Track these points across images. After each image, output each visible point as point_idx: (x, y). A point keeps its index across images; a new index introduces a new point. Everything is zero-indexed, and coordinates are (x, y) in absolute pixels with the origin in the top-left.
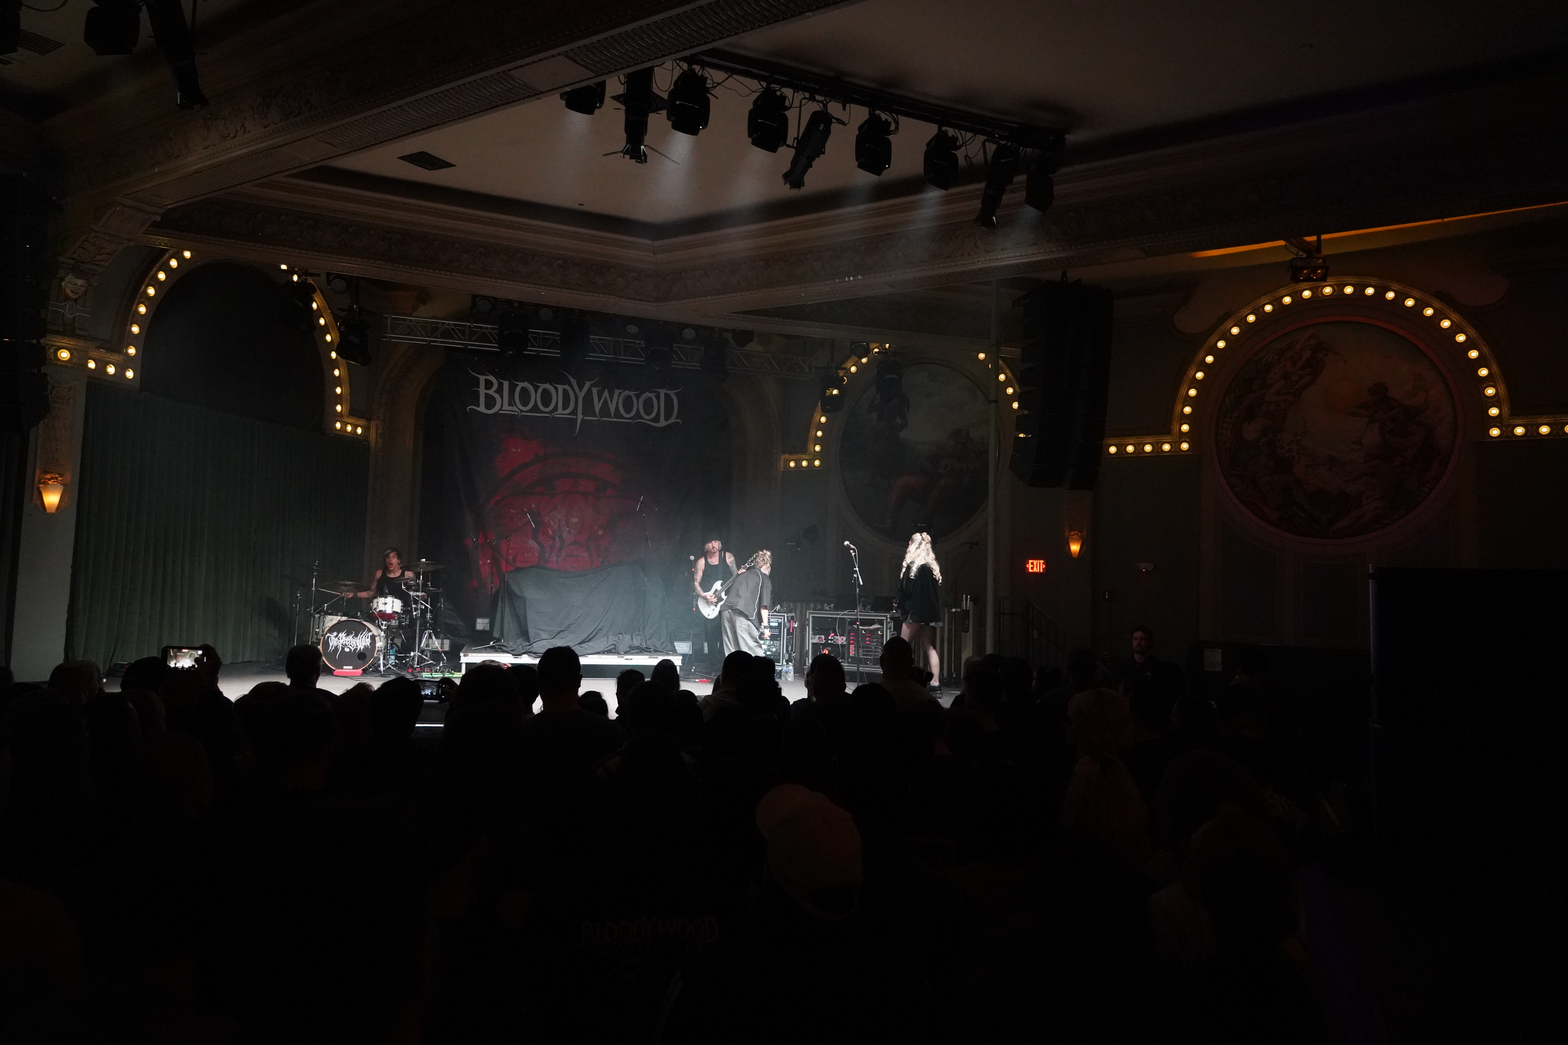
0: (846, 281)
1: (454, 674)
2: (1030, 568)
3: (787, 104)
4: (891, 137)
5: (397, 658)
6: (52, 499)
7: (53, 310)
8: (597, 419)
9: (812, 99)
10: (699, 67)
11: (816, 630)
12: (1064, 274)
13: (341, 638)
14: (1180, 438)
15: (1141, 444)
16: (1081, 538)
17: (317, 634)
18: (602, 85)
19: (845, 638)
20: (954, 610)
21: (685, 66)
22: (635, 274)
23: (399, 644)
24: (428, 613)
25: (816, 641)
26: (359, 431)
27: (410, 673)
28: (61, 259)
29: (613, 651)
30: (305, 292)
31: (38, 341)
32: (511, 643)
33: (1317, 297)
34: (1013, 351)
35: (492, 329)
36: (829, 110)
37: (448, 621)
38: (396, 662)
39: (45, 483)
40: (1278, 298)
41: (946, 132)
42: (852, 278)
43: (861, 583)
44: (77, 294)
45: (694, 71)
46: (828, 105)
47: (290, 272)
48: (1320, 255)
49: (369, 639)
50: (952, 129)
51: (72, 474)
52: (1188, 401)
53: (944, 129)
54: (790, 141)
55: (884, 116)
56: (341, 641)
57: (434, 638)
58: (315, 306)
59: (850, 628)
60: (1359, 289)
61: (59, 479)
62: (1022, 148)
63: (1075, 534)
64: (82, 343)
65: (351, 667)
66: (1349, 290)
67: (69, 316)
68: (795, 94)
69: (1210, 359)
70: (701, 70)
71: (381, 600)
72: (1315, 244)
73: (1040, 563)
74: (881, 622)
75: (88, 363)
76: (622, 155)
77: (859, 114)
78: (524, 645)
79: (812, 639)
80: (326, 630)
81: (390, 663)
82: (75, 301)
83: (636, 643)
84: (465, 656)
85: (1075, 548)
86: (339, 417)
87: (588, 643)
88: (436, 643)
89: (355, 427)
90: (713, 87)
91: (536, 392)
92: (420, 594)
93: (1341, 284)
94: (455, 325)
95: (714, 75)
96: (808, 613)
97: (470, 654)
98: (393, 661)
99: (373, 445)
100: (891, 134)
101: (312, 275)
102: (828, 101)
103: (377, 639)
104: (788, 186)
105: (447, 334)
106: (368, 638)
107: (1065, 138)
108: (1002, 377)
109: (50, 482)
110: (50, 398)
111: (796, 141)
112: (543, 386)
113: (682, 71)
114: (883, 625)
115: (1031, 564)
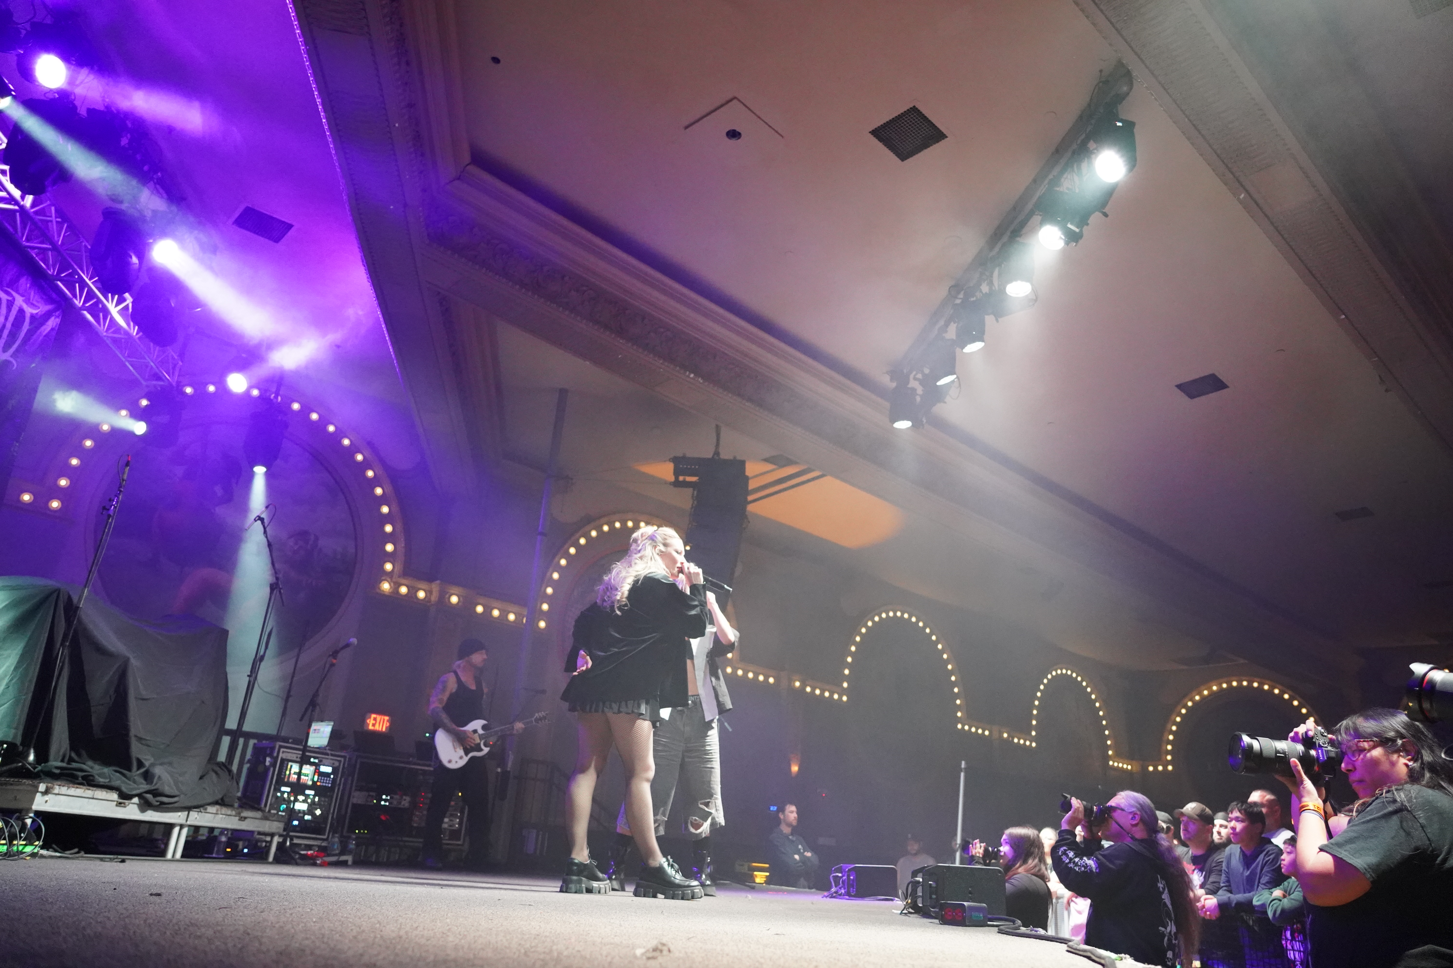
2: (371, 725)
52: (551, 582)
69: (572, 550)
73: (384, 719)
115: (374, 720)
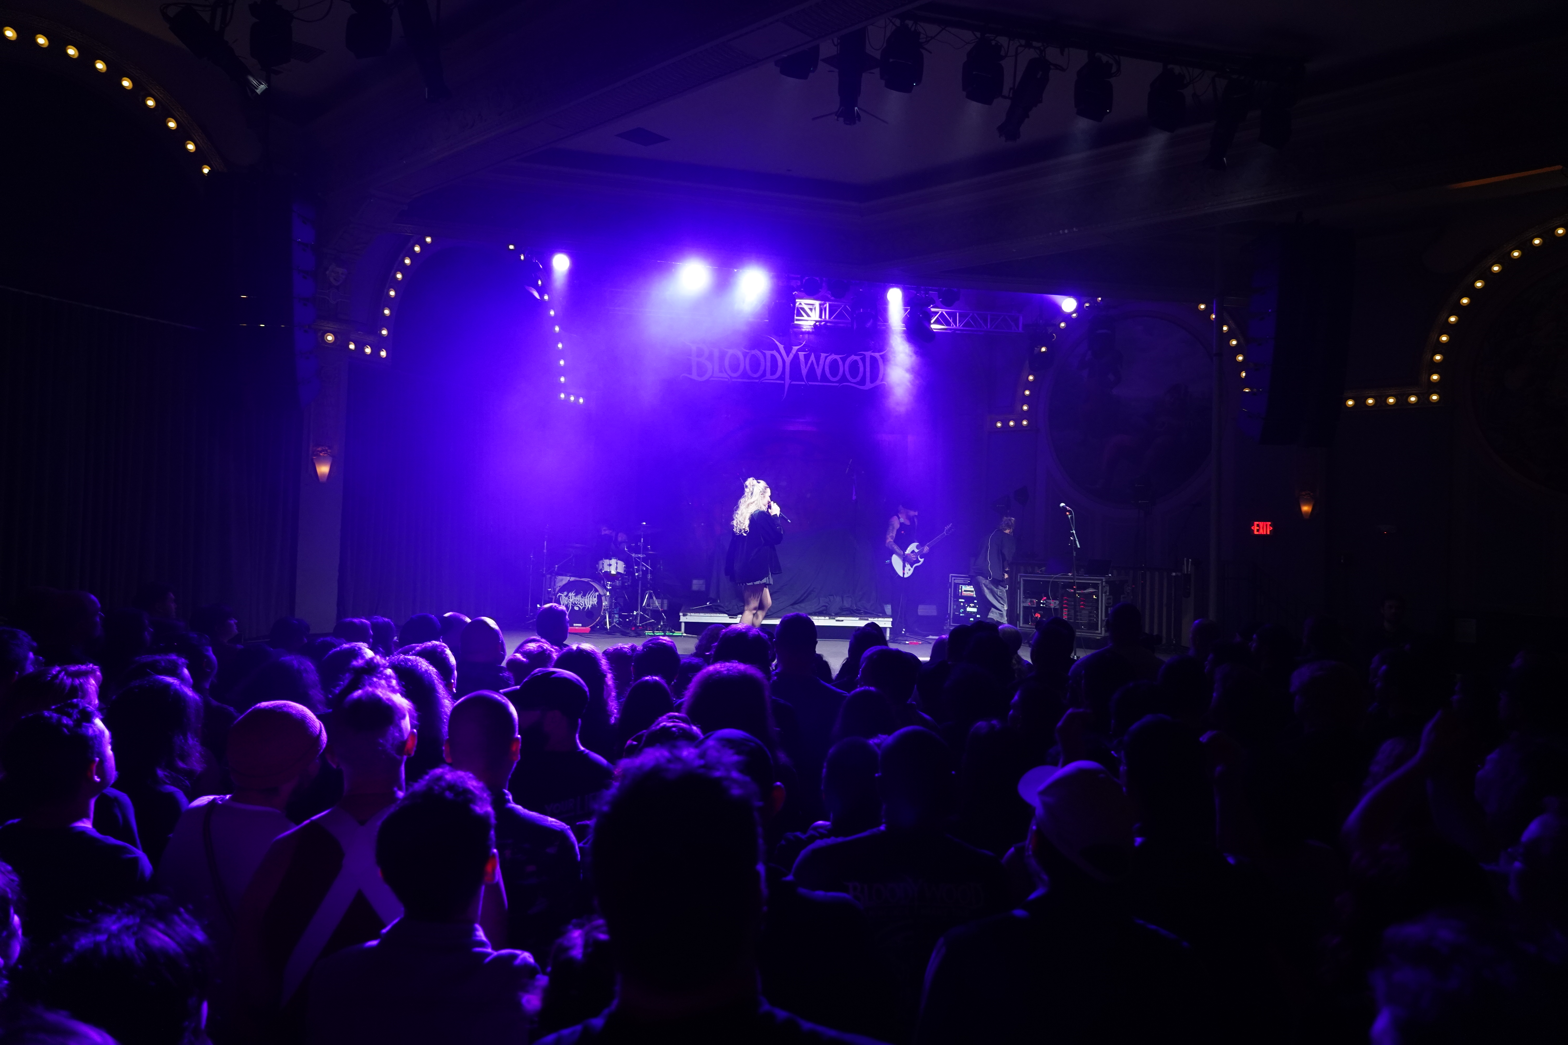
0: (1060, 234)
1: (674, 633)
2: (1256, 530)
3: (1003, 53)
4: (1112, 80)
5: (621, 616)
6: (323, 469)
7: (320, 297)
9: (1029, 45)
10: (913, 22)
11: (1028, 593)
12: (1300, 215)
13: (570, 598)
14: (1429, 388)
15: (1383, 396)
16: (1313, 498)
17: (549, 592)
18: (816, 49)
19: (1057, 602)
20: (1174, 574)
21: (898, 22)
22: (842, 237)
23: (622, 604)
24: (648, 574)
25: (1027, 604)
26: (582, 400)
27: (633, 631)
28: (325, 250)
29: (825, 612)
30: (531, 270)
31: (309, 326)
32: (727, 604)
34: (1237, 301)
36: (1047, 57)
37: (666, 582)
38: (619, 621)
39: (318, 455)
40: (1549, 230)
41: (1172, 70)
42: (1066, 231)
43: (1079, 546)
44: (339, 281)
45: (907, 26)
46: (1046, 50)
47: (518, 251)
49: (596, 599)
50: (1178, 67)
51: (339, 447)
52: (1439, 348)
53: (1170, 66)
54: (1006, 91)
55: (1105, 58)
56: (571, 600)
57: (654, 598)
58: (540, 283)
59: (1063, 591)
61: (328, 451)
63: (1306, 494)
64: (344, 327)
65: (580, 625)
67: (333, 302)
68: (1011, 42)
69: (1465, 301)
70: (914, 26)
71: (607, 562)
73: (1267, 525)
74: (1095, 586)
75: (349, 344)
76: (836, 117)
77: (1078, 58)
78: (739, 606)
79: (1023, 602)
80: (557, 590)
81: (615, 621)
82: (338, 288)
83: (847, 605)
84: (684, 615)
85: (1306, 509)
86: (563, 388)
87: (799, 604)
88: (656, 602)
89: (577, 397)
90: (926, 42)
92: (641, 556)
95: (927, 29)
96: (1019, 576)
97: (689, 614)
98: (617, 619)
99: (594, 413)
100: (1112, 77)
102: (1045, 47)
103: (603, 598)
104: (1003, 138)
106: (595, 597)
107: (1305, 67)
108: (1225, 328)
109: (321, 454)
110: (321, 378)
111: (1012, 91)
113: (895, 28)
114: (1098, 589)
115: (1257, 526)
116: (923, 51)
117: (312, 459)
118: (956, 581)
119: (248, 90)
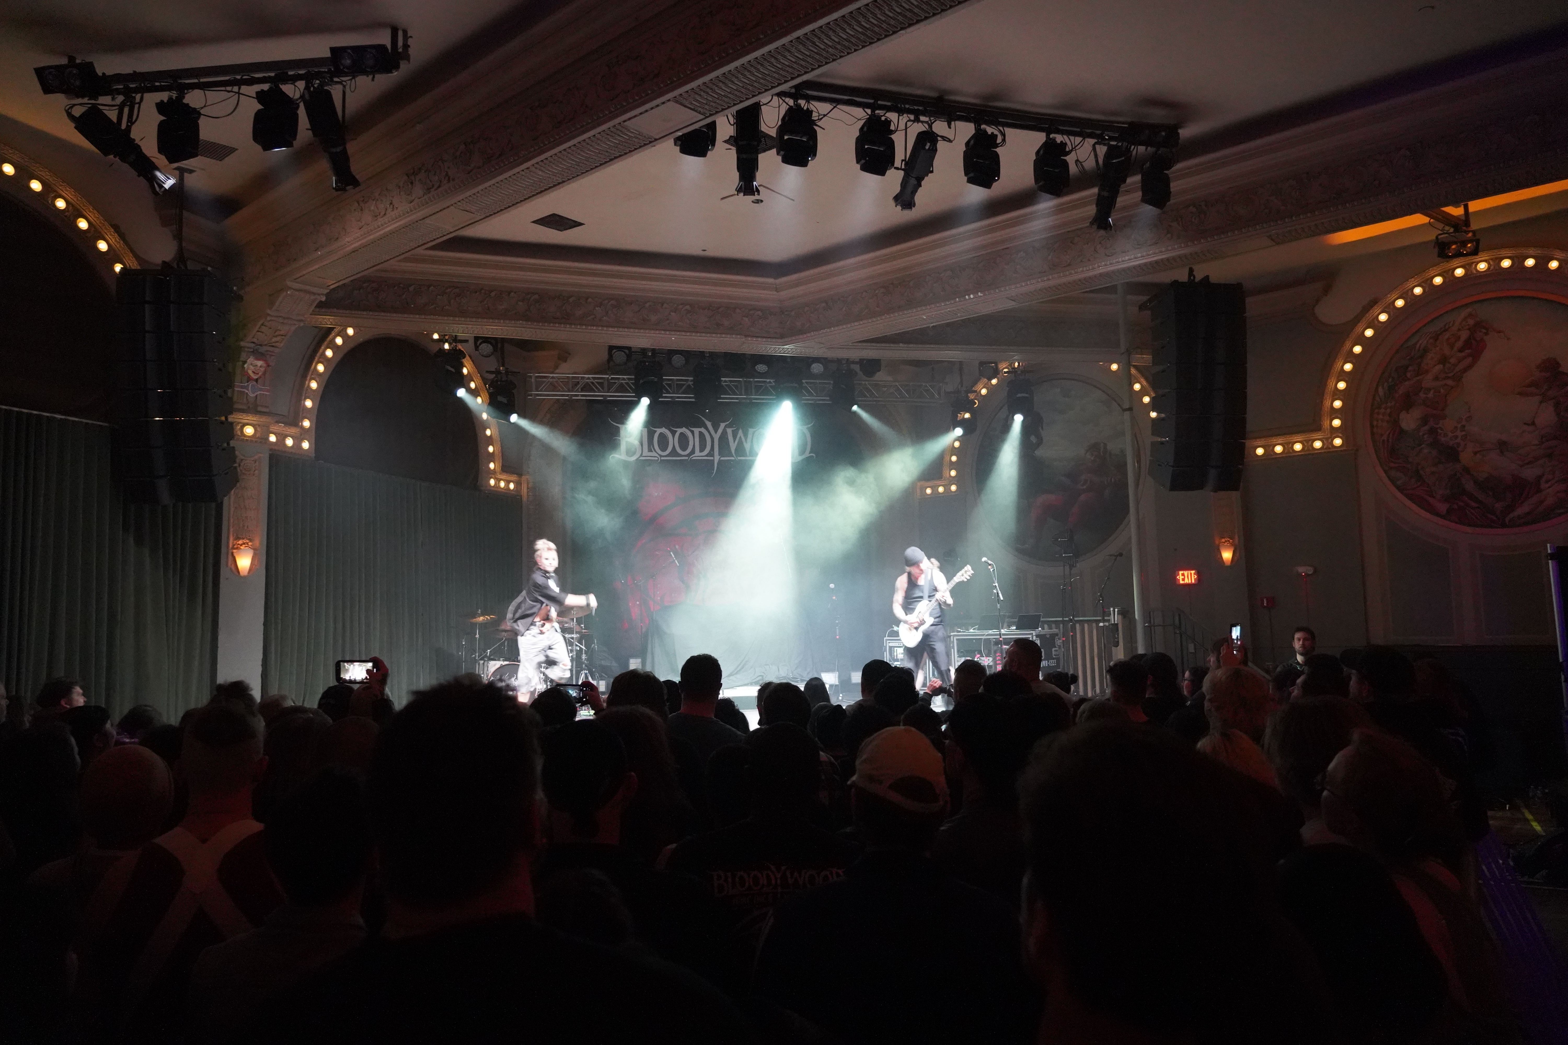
0: (967, 300)
2: (1181, 580)
3: (892, 128)
4: (998, 150)
6: (244, 562)
7: (238, 391)
8: (733, 458)
9: (917, 120)
10: (804, 102)
11: (962, 652)
12: (1191, 271)
14: (1332, 433)
15: (1290, 443)
16: (1232, 545)
18: (712, 126)
19: (991, 659)
20: (1102, 624)
21: (791, 102)
22: (759, 313)
26: (512, 486)
28: (242, 344)
30: (456, 357)
31: (226, 418)
33: (1472, 277)
34: (1145, 359)
35: (629, 379)
36: (934, 129)
37: (603, 663)
39: (238, 549)
40: (1428, 280)
41: (1054, 139)
42: (972, 296)
43: (1002, 598)
44: (258, 374)
45: (800, 105)
46: (933, 125)
47: (442, 340)
48: (1470, 229)
50: (1060, 136)
51: (260, 539)
52: (1337, 394)
53: (1052, 136)
54: (898, 163)
55: (990, 130)
58: (465, 371)
59: (996, 648)
60: (1518, 261)
61: (250, 544)
62: (1133, 147)
63: (1226, 541)
64: (264, 419)
66: (1506, 263)
67: (252, 395)
68: (900, 118)
69: (1357, 349)
70: (806, 104)
72: (1463, 218)
73: (1191, 574)
75: (269, 436)
76: (736, 192)
77: (965, 130)
79: (958, 661)
80: (490, 674)
82: (257, 380)
83: (783, 673)
85: (1227, 555)
86: (493, 473)
87: (736, 676)
89: (508, 482)
90: (818, 119)
91: (673, 436)
93: (1496, 258)
94: (594, 378)
95: (819, 108)
99: (525, 499)
100: (998, 147)
101: (462, 341)
102: (932, 121)
104: (899, 208)
105: (587, 387)
107: (1179, 133)
108: (1137, 387)
109: (242, 547)
110: (239, 470)
111: (904, 163)
112: (679, 431)
113: (788, 107)
115: (1182, 576)
116: (815, 127)
117: (232, 554)
118: (891, 645)
119: (156, 185)
